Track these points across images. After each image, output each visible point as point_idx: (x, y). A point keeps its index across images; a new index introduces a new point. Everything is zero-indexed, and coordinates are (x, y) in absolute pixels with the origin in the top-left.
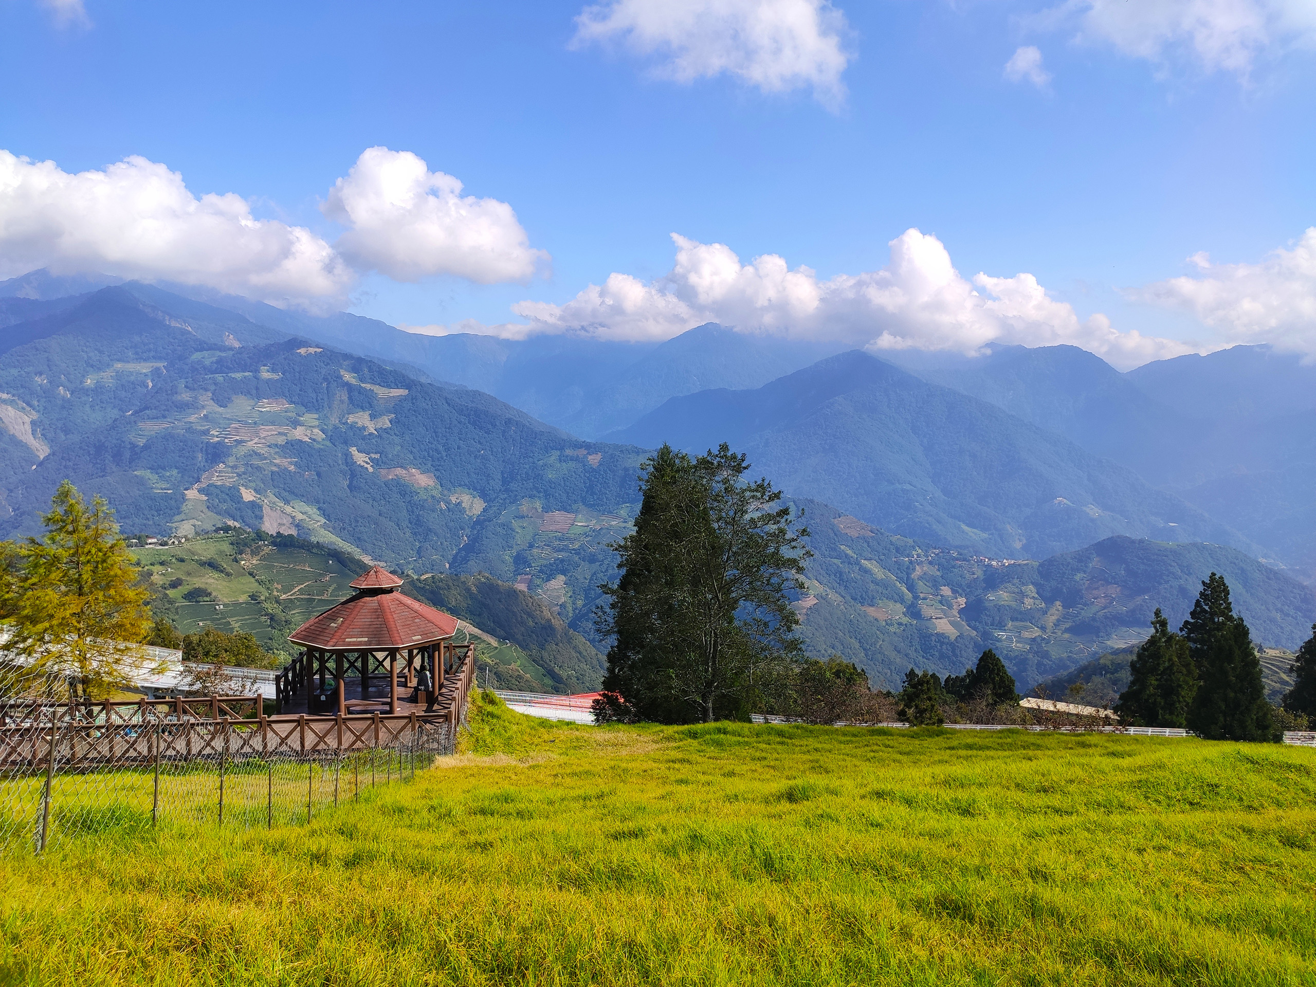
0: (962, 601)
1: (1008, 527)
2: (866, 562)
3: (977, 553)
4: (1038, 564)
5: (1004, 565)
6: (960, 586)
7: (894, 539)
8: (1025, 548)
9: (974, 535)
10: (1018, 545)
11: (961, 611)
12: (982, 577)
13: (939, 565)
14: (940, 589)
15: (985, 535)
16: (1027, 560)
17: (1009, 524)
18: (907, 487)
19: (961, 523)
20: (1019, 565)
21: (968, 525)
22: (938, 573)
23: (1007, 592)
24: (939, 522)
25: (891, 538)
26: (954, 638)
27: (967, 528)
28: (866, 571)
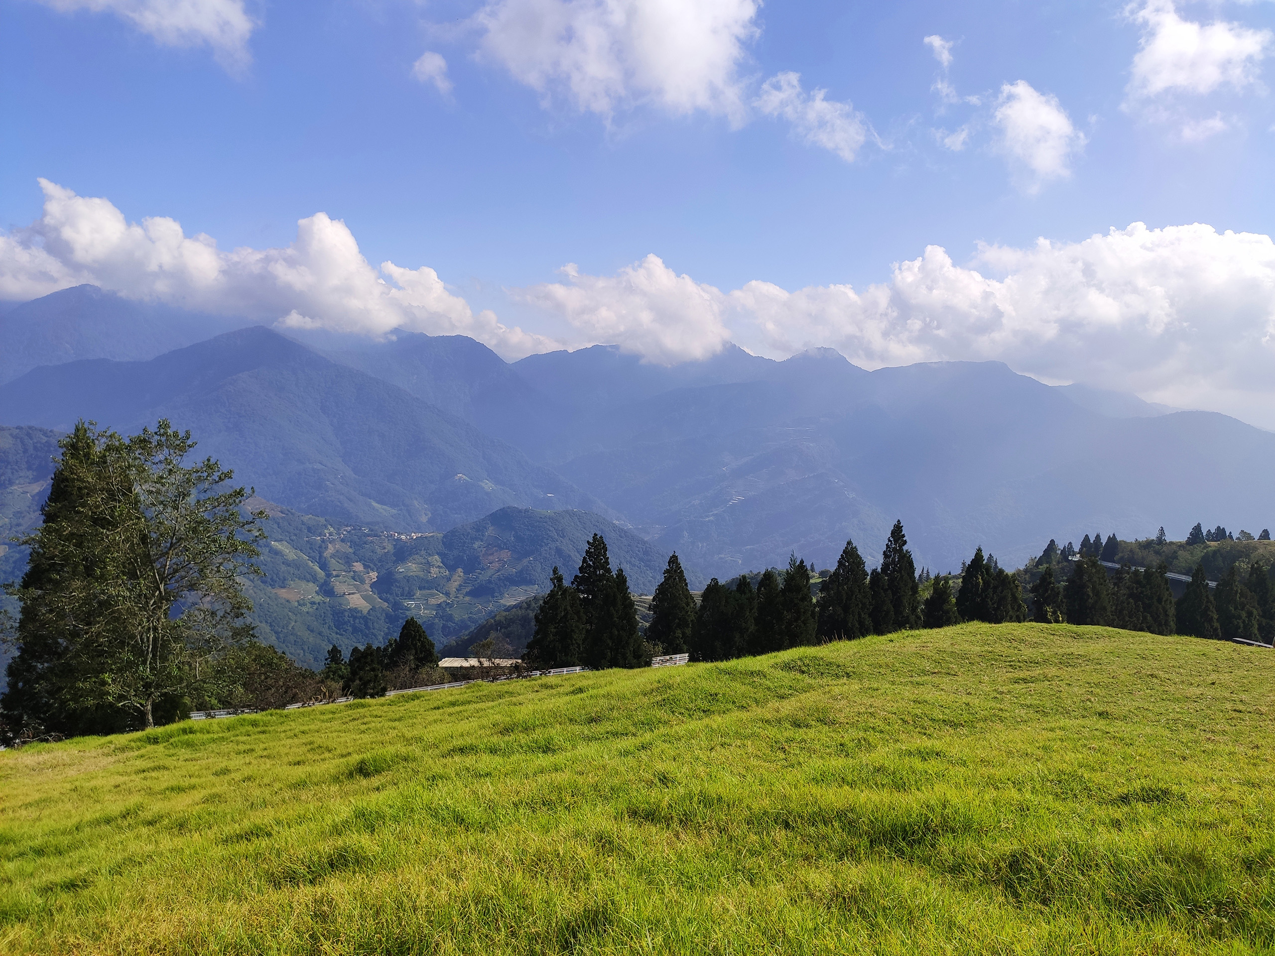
0: (374, 575)
1: (416, 503)
2: (276, 544)
3: (387, 528)
4: (442, 535)
5: (412, 538)
6: (372, 561)
7: (306, 518)
8: (431, 521)
9: (384, 511)
10: (424, 519)
11: (373, 585)
12: (392, 551)
13: (351, 542)
14: (353, 566)
15: (394, 511)
16: (433, 533)
17: (416, 500)
18: (319, 466)
19: (372, 500)
20: (426, 537)
21: (378, 502)
22: (351, 550)
23: (415, 563)
24: (351, 500)
25: (302, 518)
26: (367, 612)
27: (377, 505)
28: (277, 553)
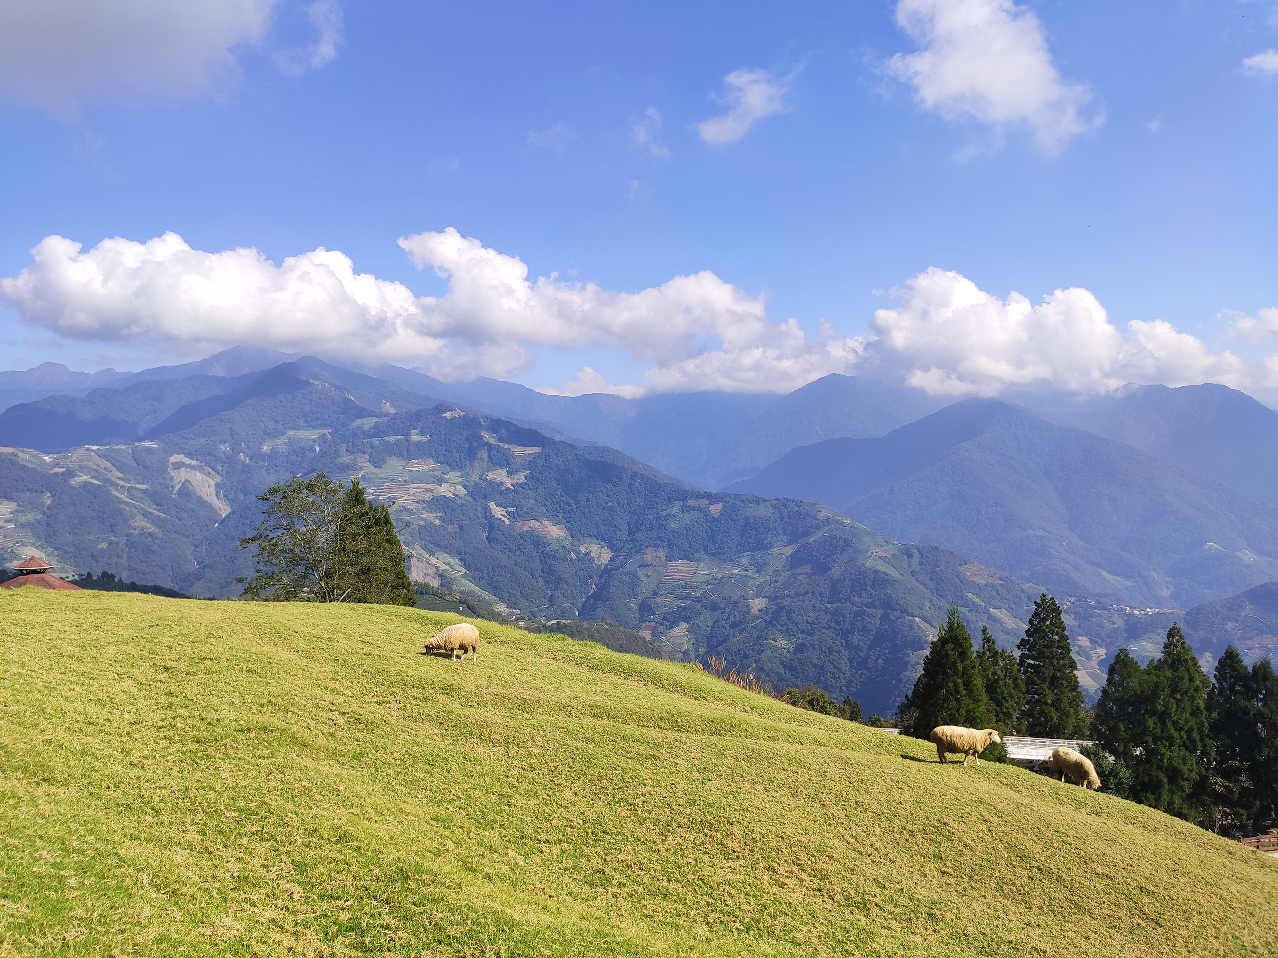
0: (1102, 652)
1: (1154, 574)
3: (1119, 601)
4: (1184, 612)
5: (1147, 614)
6: (1099, 636)
8: (1174, 596)
9: (1116, 582)
10: (1165, 593)
11: (1101, 663)
12: (1123, 627)
13: (1075, 614)
14: (1077, 640)
15: (1129, 583)
16: (1173, 609)
17: (1155, 570)
18: (1043, 533)
19: (1102, 571)
20: (1164, 614)
21: (1110, 572)
22: (1075, 623)
23: (1151, 642)
24: (1077, 569)
25: (1022, 586)
26: (1094, 691)
27: (1108, 575)
28: (996, 620)
